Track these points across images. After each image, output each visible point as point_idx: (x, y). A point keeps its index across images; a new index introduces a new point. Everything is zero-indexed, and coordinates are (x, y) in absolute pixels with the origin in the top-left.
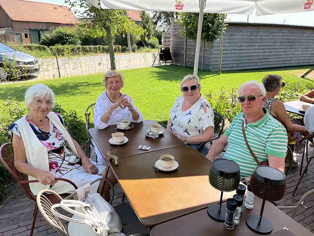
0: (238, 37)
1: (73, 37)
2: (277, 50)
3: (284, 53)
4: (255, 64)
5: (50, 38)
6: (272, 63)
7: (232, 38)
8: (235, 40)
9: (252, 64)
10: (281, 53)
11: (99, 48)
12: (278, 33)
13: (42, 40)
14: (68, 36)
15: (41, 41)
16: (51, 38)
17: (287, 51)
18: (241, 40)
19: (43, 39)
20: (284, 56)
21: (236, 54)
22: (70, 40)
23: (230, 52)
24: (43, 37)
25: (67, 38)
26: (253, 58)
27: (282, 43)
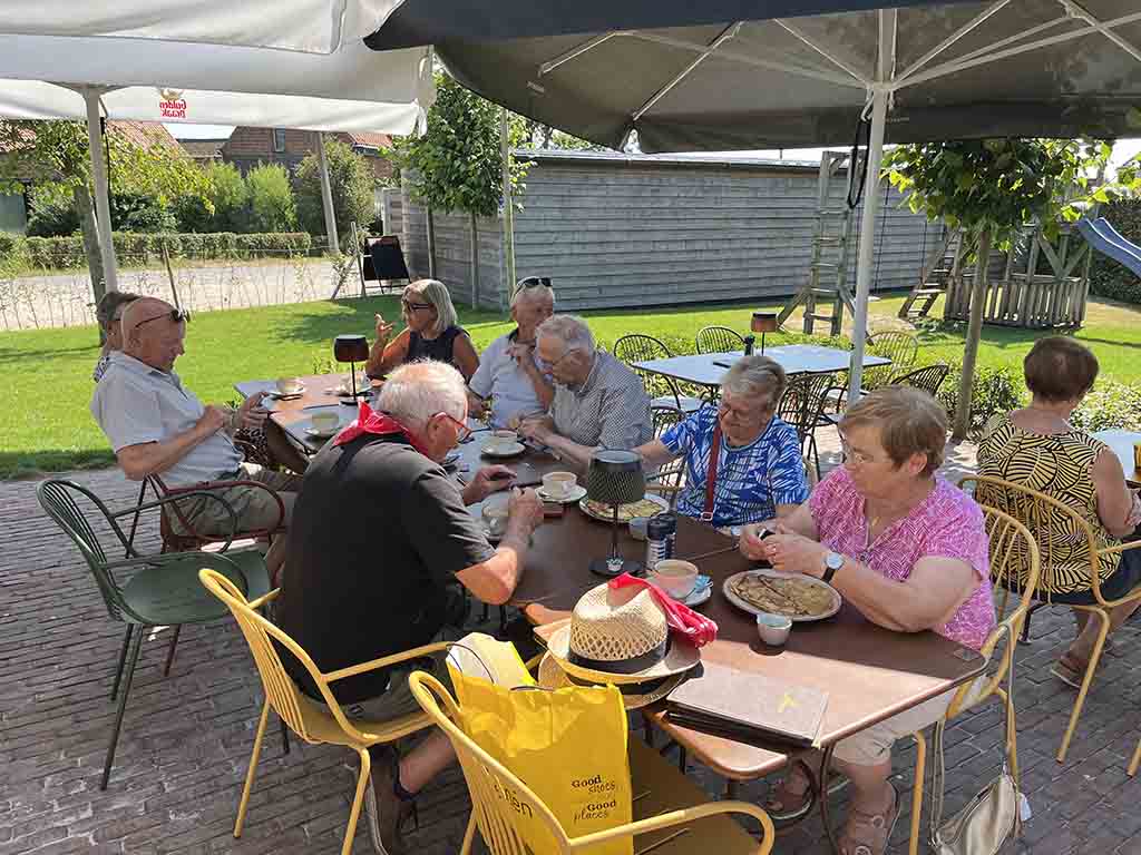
0: (589, 203)
1: (148, 205)
2: (737, 245)
3: (765, 253)
4: (662, 289)
5: (61, 207)
6: (724, 286)
7: (566, 204)
8: (581, 214)
9: (651, 290)
10: (755, 254)
11: (224, 240)
12: (735, 190)
13: (36, 218)
14: (129, 201)
15: (31, 220)
16: (67, 209)
17: (775, 245)
18: (601, 213)
19: (38, 214)
20: (766, 263)
21: (590, 258)
22: (135, 216)
23: (566, 251)
24: (39, 207)
25: (126, 208)
26: (651, 270)
27: (753, 221)
